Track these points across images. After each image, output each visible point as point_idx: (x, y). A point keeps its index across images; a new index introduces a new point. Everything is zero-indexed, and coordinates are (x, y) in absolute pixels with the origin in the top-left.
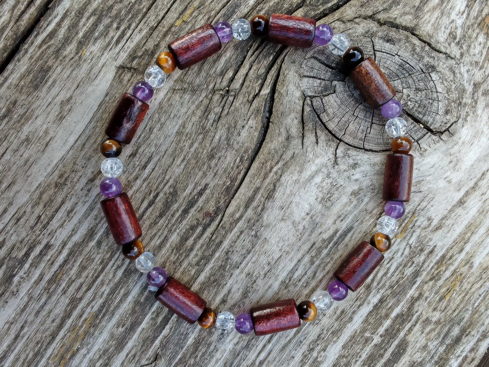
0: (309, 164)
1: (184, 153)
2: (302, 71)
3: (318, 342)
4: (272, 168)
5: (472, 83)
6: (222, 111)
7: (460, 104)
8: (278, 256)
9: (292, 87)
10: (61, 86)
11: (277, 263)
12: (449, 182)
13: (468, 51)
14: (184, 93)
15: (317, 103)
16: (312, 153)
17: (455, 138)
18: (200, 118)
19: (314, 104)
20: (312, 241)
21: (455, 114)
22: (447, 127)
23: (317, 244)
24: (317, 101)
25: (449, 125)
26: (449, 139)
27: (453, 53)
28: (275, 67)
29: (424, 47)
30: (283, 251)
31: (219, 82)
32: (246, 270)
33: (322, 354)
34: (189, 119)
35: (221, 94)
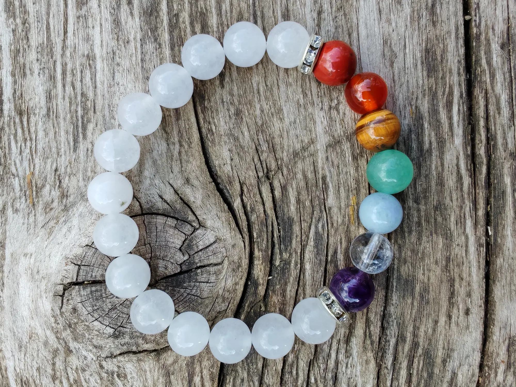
0: (153, 174)
1: (263, 98)
2: (221, 245)
3: (24, 33)
4: (181, 145)
5: (74, 351)
6: (259, 157)
7: (70, 326)
8: (116, 78)
9: (218, 224)
10: (408, 69)
11: (112, 70)
12: (25, 255)
13: (100, 374)
14: (303, 147)
15: (188, 229)
16: (157, 185)
17: (51, 294)
18: (273, 138)
19: (189, 226)
20: (98, 113)
21: (68, 314)
22: (64, 298)
23: (92, 114)
24: (189, 230)
25: (64, 301)
26: (55, 290)
27: (110, 363)
28: (246, 230)
29: (137, 348)
30: (116, 85)
31: (281, 180)
32: (132, 44)
33: (13, 27)
34: (281, 130)
35: (271, 171)
